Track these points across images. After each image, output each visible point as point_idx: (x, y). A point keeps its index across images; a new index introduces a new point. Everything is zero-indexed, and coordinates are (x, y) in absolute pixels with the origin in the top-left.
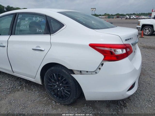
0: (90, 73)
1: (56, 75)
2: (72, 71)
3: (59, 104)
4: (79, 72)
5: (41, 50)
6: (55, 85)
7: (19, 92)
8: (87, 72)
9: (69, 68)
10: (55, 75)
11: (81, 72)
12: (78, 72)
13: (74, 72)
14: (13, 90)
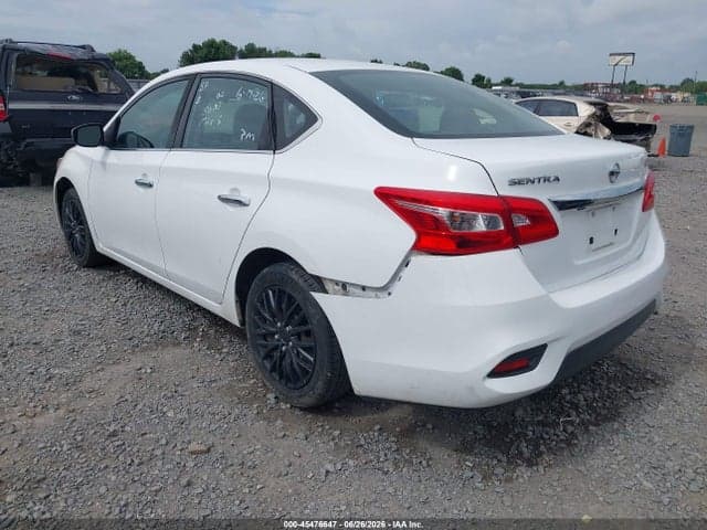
0: (373, 294)
1: (274, 292)
2: (319, 283)
3: (288, 406)
4: (340, 288)
5: (239, 203)
6: (274, 334)
7: (177, 351)
8: (364, 288)
9: (311, 269)
10: (270, 293)
11: (344, 286)
12: (336, 287)
13: (327, 287)
14: (163, 339)
